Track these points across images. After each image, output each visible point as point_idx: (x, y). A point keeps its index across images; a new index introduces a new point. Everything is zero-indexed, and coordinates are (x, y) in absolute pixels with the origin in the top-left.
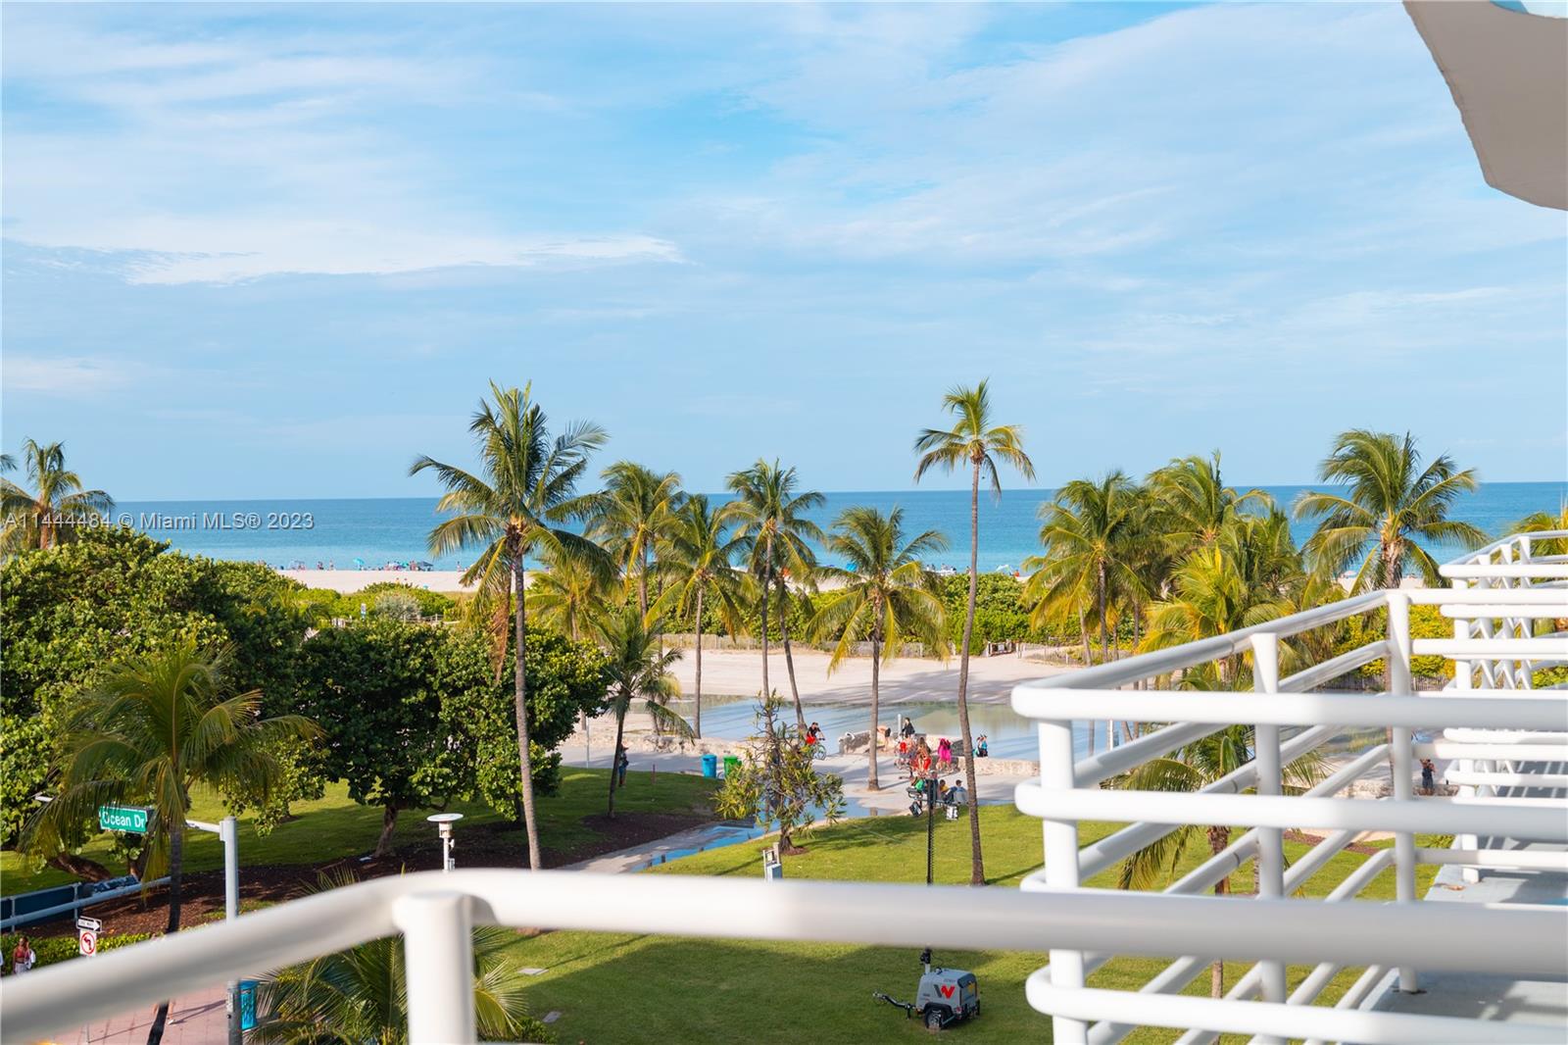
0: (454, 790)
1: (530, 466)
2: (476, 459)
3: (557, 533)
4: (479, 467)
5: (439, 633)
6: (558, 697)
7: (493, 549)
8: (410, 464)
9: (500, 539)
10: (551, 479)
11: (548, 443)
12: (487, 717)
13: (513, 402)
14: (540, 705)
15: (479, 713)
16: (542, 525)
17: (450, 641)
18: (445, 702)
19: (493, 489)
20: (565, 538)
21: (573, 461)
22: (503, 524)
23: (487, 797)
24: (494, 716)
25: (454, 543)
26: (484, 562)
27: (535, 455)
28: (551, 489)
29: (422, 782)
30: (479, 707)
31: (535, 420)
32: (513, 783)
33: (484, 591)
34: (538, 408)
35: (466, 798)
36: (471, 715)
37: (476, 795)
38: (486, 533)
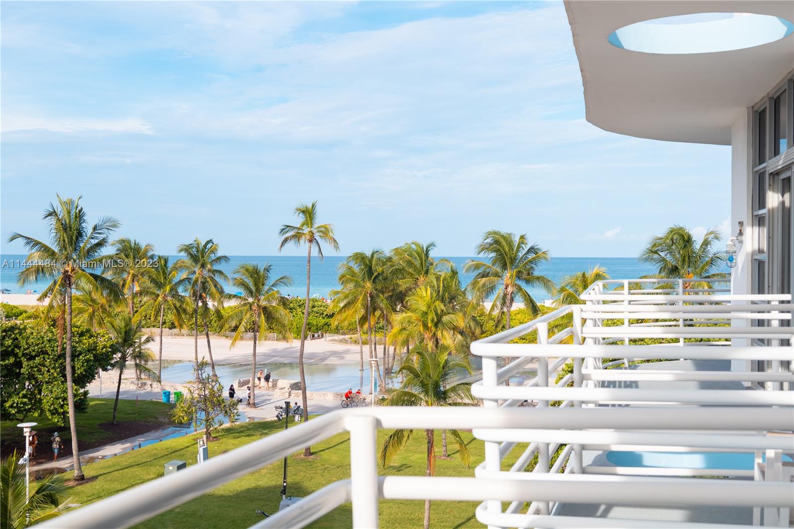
0: (29, 410)
1: (77, 238)
2: (48, 235)
3: (91, 274)
4: (49, 237)
5: (22, 327)
6: (88, 361)
7: (55, 283)
8: (10, 236)
9: (59, 278)
10: (89, 246)
11: (88, 228)
12: (48, 371)
13: (69, 204)
14: (78, 365)
15: (44, 369)
16: (83, 270)
17: (28, 331)
18: (25, 364)
19: (56, 250)
20: (96, 277)
21: (101, 237)
22: (62, 270)
23: (48, 414)
24: (52, 371)
25: (32, 278)
26: (51, 289)
27: (80, 234)
28: (89, 251)
29: (11, 406)
30: (44, 366)
31: (80, 216)
32: (62, 407)
33: (51, 307)
34: (82, 209)
35: (36, 414)
36: (39, 370)
37: (41, 413)
38: (51, 274)
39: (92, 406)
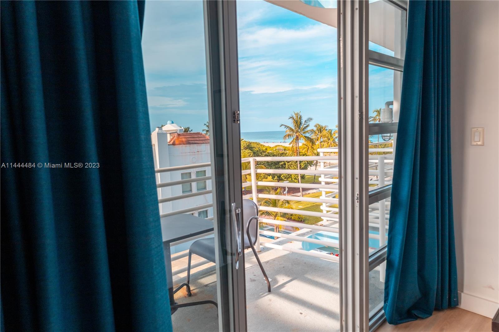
0: (288, 178)
1: (300, 125)
2: (291, 124)
3: (304, 136)
4: (292, 126)
5: (286, 153)
6: (305, 163)
7: (294, 139)
8: (280, 125)
9: (295, 137)
10: (304, 127)
11: (303, 121)
12: (293, 166)
13: (297, 114)
14: (302, 164)
15: (292, 166)
16: (302, 135)
17: (287, 154)
18: (287, 164)
19: (294, 129)
20: (306, 137)
21: (307, 124)
22: (296, 135)
23: (293, 179)
24: (295, 166)
25: (287, 138)
26: (293, 141)
27: (301, 124)
28: (304, 129)
29: (283, 177)
30: (292, 165)
31: (300, 118)
32: (298, 177)
33: (293, 146)
34: (301, 115)
35: (290, 179)
36: (291, 166)
37: (292, 179)
38: (293, 136)
39: (307, 178)
